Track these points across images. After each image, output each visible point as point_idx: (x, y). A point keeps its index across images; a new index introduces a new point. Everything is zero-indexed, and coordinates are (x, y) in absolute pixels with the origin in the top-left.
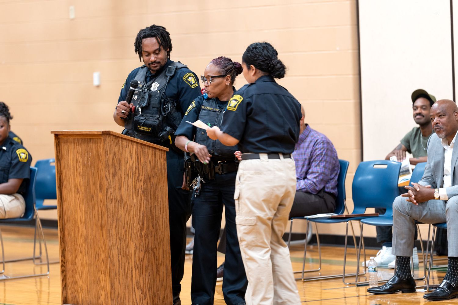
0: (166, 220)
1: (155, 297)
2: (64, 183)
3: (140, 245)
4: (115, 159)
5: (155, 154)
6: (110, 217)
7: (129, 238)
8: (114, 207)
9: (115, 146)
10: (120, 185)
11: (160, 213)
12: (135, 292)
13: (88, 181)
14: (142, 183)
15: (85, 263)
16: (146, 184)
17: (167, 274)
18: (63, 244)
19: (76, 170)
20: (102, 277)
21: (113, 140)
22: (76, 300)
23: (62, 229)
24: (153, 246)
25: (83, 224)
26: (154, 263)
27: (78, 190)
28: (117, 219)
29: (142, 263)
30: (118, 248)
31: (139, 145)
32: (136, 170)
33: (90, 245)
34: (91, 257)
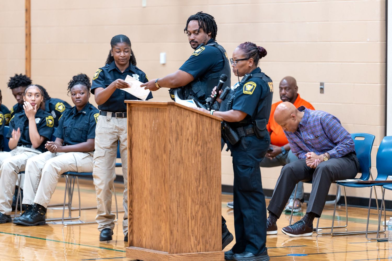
0: (218, 179)
1: (207, 243)
2: (134, 145)
3: (196, 199)
4: (178, 126)
5: (212, 123)
6: (172, 175)
7: (187, 193)
8: (175, 166)
9: (178, 115)
10: (181, 148)
11: (214, 173)
12: (190, 239)
13: (154, 144)
14: (200, 147)
15: (149, 212)
16: (203, 148)
17: (217, 224)
18: (131, 196)
19: (144, 134)
20: (163, 225)
21: (176, 110)
22: (140, 243)
23: (130, 183)
24: (207, 201)
25: (149, 180)
26: (207, 215)
27: (145, 151)
28: (177, 177)
29: (197, 214)
30: (177, 201)
31: (198, 115)
32: (195, 136)
33: (154, 198)
34: (155, 208)
